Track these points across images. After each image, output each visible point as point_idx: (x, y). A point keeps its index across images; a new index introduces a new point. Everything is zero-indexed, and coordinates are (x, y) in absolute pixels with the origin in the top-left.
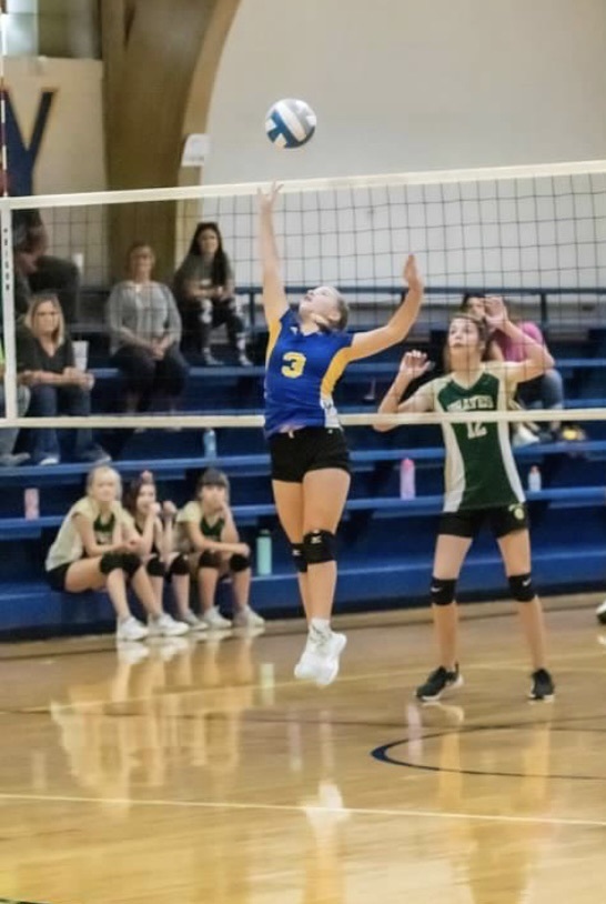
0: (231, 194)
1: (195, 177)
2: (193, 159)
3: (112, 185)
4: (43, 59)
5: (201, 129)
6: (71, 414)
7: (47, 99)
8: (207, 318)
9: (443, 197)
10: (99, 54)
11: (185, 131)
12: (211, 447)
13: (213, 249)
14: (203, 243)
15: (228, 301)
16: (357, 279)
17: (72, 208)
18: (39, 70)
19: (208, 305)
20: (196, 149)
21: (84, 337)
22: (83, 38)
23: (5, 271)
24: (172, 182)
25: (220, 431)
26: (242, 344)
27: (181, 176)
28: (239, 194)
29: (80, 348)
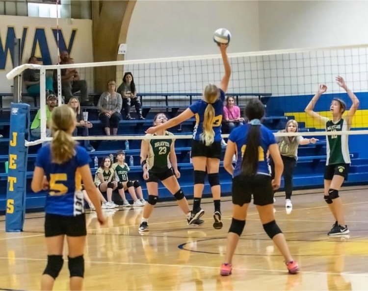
0: (132, 63)
1: (122, 58)
2: (121, 52)
3: (95, 60)
4: (72, 19)
5: (124, 42)
6: (82, 136)
7: (74, 32)
8: (129, 104)
9: (202, 64)
10: (91, 18)
11: (119, 42)
12: (128, 146)
13: (130, 81)
14: (127, 79)
15: (136, 98)
16: (173, 91)
17: (85, 68)
18: (71, 23)
19: (129, 99)
20: (122, 48)
21: (88, 110)
22: (85, 12)
23: (59, 89)
24: (115, 59)
25: (130, 141)
26: (141, 112)
27: (118, 58)
28: (135, 63)
29: (86, 114)
